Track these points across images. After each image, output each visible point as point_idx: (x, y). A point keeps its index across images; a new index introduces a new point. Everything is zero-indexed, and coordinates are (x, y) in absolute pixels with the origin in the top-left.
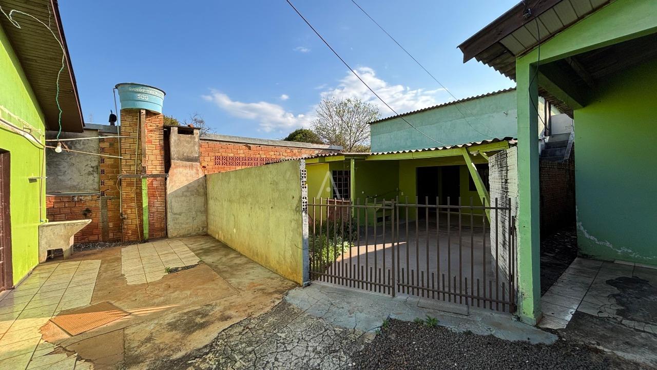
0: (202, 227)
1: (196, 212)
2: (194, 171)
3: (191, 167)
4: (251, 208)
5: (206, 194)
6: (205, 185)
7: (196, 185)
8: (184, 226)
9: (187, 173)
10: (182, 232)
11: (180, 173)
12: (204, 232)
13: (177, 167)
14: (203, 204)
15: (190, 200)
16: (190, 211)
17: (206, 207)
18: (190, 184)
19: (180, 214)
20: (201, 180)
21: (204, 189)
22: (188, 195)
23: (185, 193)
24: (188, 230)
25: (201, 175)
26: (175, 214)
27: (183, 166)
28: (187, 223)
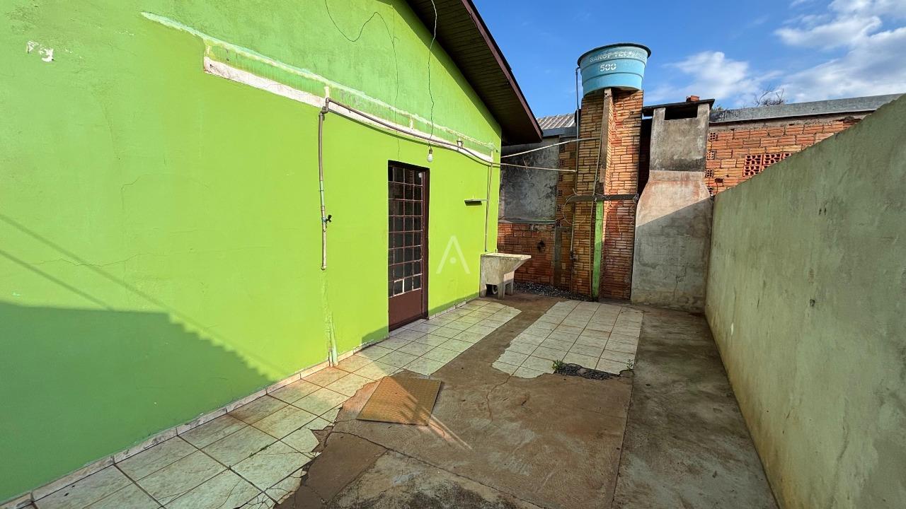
0: (694, 298)
1: (685, 268)
2: (691, 187)
3: (686, 180)
4: (765, 283)
5: (708, 236)
6: (710, 216)
7: (691, 216)
8: (658, 288)
9: (676, 193)
10: (655, 298)
11: (662, 193)
12: (697, 308)
13: (657, 182)
14: (700, 254)
15: (674, 243)
16: (672, 264)
17: (706, 259)
18: (678, 213)
19: (654, 266)
20: (702, 207)
21: (705, 224)
22: (672, 234)
23: (667, 230)
24: (666, 297)
25: (704, 195)
26: (645, 265)
27: (669, 180)
28: (665, 285)
